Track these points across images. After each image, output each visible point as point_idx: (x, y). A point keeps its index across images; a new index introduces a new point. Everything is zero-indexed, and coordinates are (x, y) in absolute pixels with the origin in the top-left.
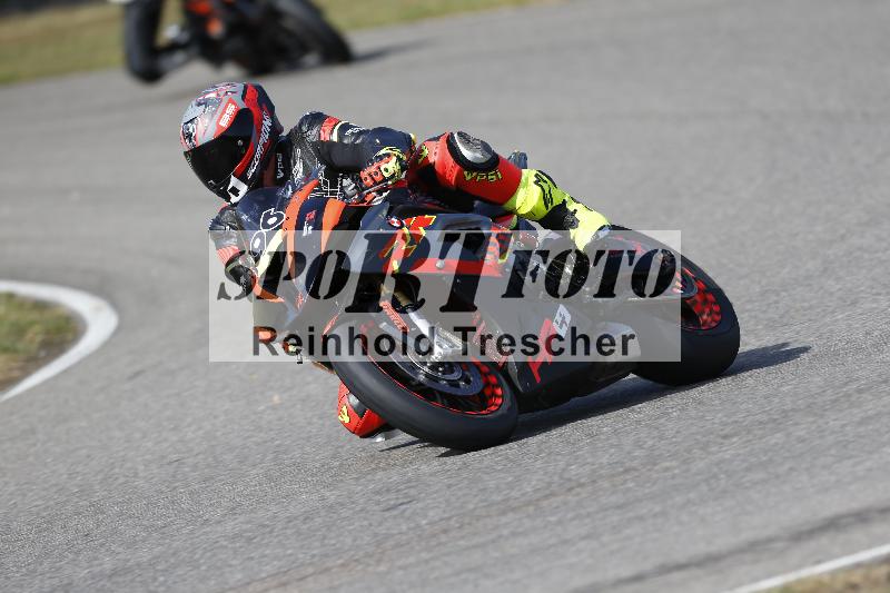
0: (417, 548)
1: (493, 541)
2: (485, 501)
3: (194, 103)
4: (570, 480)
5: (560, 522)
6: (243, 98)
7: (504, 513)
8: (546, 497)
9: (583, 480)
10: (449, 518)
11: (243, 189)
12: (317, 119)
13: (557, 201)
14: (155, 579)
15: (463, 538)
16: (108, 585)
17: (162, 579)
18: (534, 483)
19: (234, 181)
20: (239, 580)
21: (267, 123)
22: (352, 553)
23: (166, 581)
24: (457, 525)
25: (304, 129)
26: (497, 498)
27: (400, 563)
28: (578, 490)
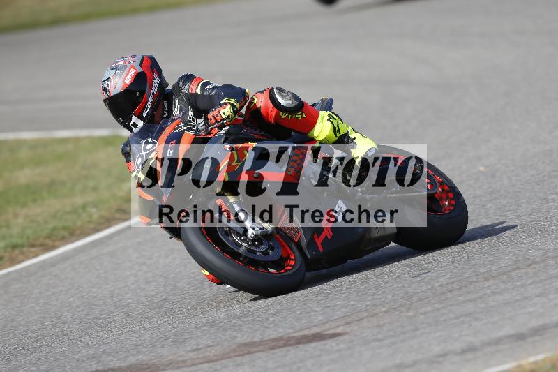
0: (433, 301)
1: (481, 297)
2: (475, 272)
3: (109, 68)
4: (529, 259)
5: (523, 286)
6: (141, 65)
7: (487, 280)
8: (514, 270)
9: (538, 259)
10: (453, 283)
11: (140, 124)
12: (189, 78)
13: (343, 132)
14: (268, 319)
15: (461, 295)
16: (239, 322)
17: (271, 319)
18: (507, 261)
19: (134, 119)
20: (320, 320)
21: (157, 81)
22: (392, 304)
23: (274, 321)
24: (458, 287)
25: (181, 84)
26: (483, 270)
27: (421, 311)
28: (534, 265)
